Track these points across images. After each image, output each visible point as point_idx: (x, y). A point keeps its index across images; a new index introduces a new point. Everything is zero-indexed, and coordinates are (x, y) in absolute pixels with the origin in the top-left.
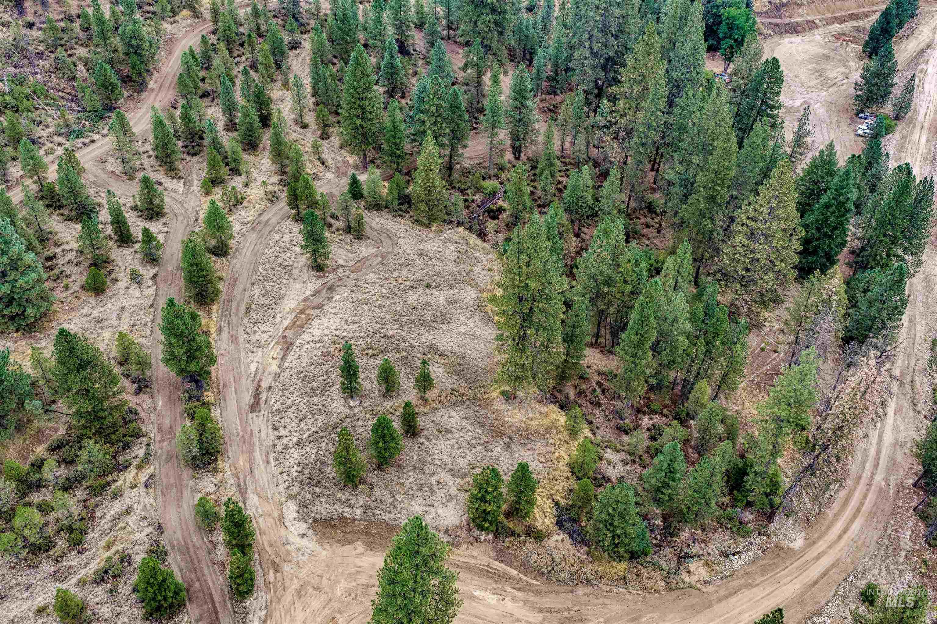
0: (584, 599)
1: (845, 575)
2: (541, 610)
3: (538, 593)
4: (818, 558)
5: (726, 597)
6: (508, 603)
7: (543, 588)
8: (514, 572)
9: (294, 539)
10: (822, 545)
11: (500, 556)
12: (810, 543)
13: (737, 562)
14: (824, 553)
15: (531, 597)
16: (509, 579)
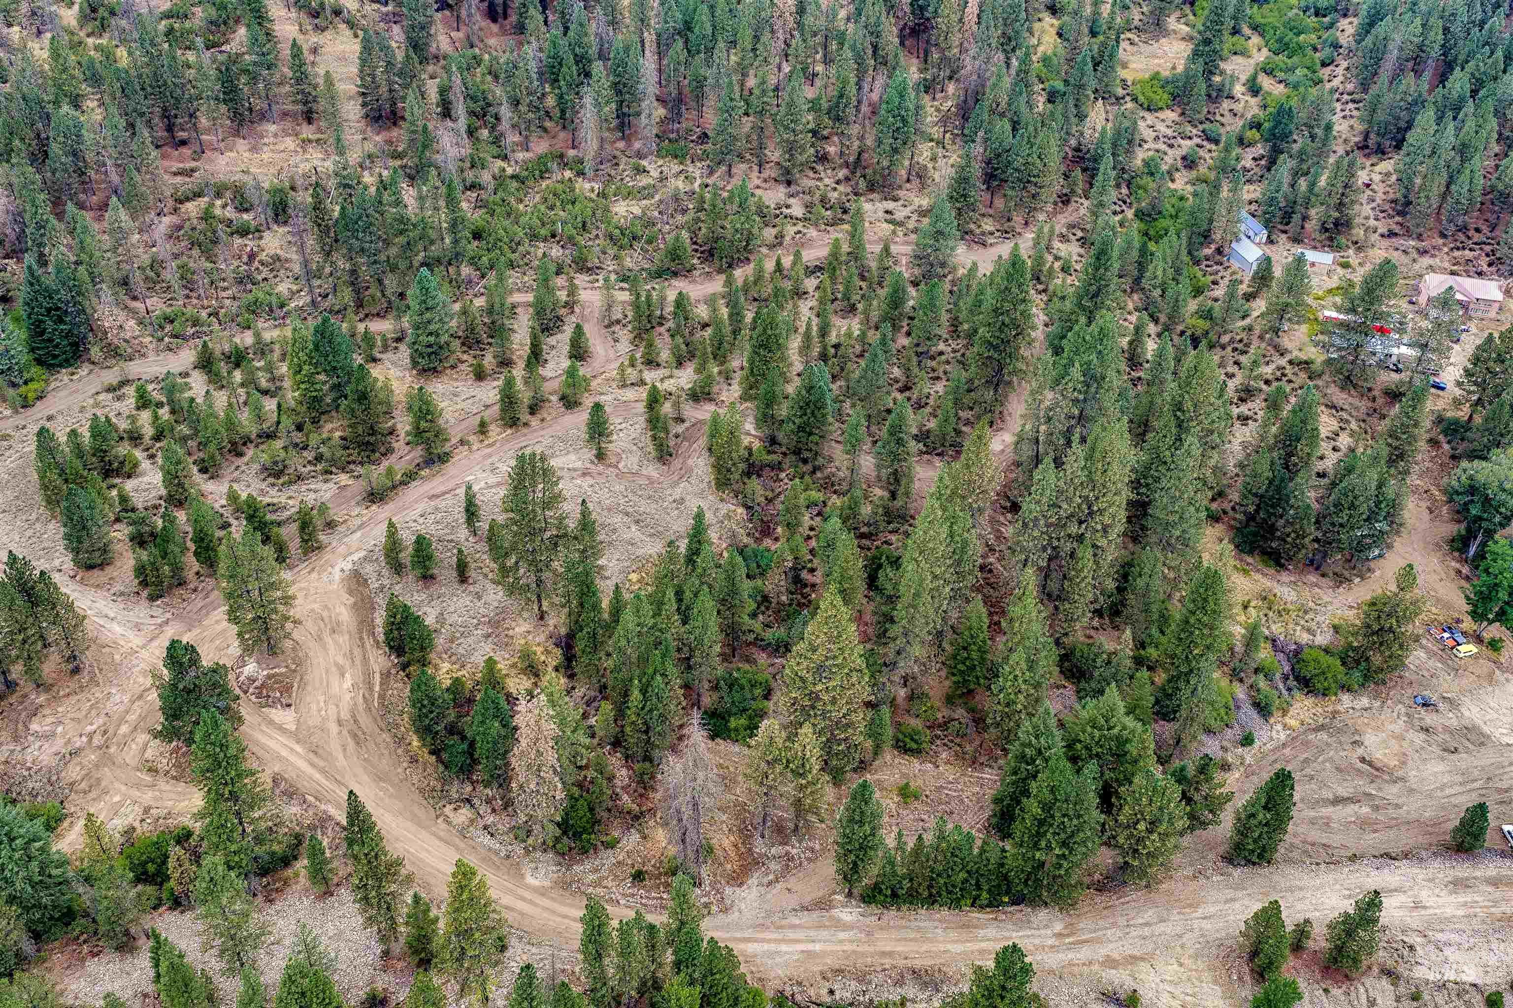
0: (379, 740)
1: (516, 925)
2: (354, 716)
3: (369, 709)
4: (523, 899)
5: (441, 839)
6: (348, 696)
7: (374, 711)
8: (377, 688)
9: (337, 569)
10: (546, 902)
11: (386, 676)
12: (542, 892)
13: (487, 840)
14: (536, 905)
15: (361, 706)
16: (371, 689)
